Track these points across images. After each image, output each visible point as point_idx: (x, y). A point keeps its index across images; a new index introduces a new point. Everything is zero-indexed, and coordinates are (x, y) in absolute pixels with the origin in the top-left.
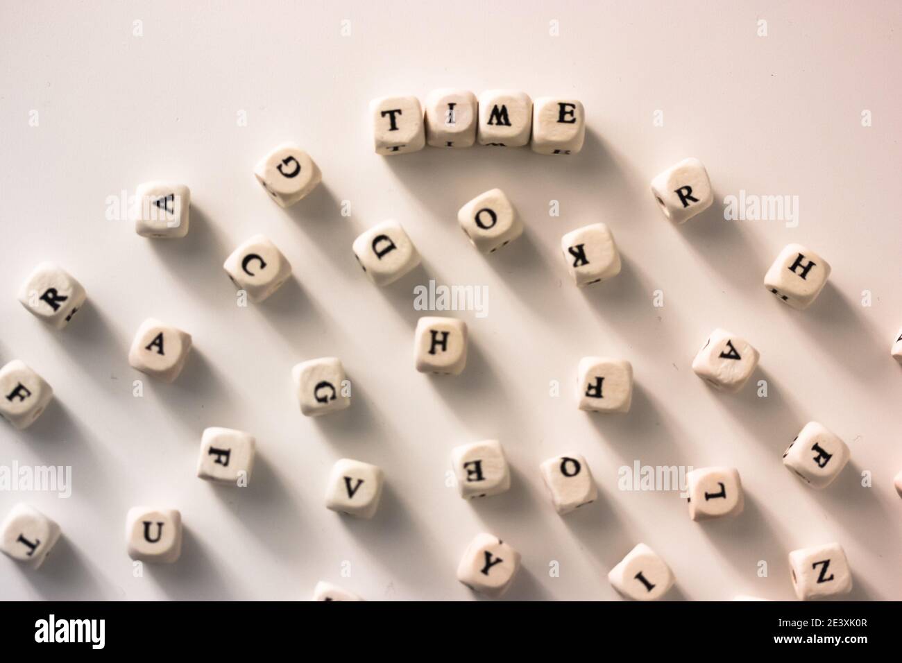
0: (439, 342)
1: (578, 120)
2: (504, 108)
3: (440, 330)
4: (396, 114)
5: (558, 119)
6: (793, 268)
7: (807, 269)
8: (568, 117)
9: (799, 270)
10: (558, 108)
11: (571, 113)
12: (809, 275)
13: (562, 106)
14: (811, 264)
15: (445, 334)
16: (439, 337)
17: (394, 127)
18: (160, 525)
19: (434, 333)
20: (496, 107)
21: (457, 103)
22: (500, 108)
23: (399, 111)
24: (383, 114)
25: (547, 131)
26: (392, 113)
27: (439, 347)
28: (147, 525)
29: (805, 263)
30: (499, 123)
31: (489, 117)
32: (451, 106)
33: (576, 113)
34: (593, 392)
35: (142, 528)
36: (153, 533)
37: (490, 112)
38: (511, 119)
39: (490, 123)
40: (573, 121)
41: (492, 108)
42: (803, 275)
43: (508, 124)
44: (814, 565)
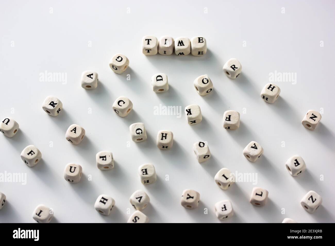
0: (164, 137)
1: (204, 42)
2: (182, 41)
3: (164, 133)
4: (150, 40)
5: (198, 42)
6: (269, 88)
7: (273, 89)
8: (201, 41)
9: (270, 89)
10: (198, 39)
11: (202, 40)
12: (273, 90)
13: (199, 38)
14: (274, 87)
15: (166, 134)
16: (164, 135)
17: (148, 44)
18: (75, 168)
19: (163, 134)
20: (179, 41)
21: (168, 39)
22: (181, 41)
23: (151, 40)
24: (146, 40)
25: (196, 45)
26: (148, 40)
27: (164, 138)
28: (71, 167)
29: (272, 87)
30: (181, 45)
31: (178, 44)
32: (166, 40)
33: (204, 40)
34: (228, 119)
35: (70, 168)
36: (72, 170)
37: (178, 43)
38: (184, 44)
39: (178, 45)
40: (203, 42)
41: (178, 41)
42: (272, 90)
43: (183, 45)
44: (309, 199)
